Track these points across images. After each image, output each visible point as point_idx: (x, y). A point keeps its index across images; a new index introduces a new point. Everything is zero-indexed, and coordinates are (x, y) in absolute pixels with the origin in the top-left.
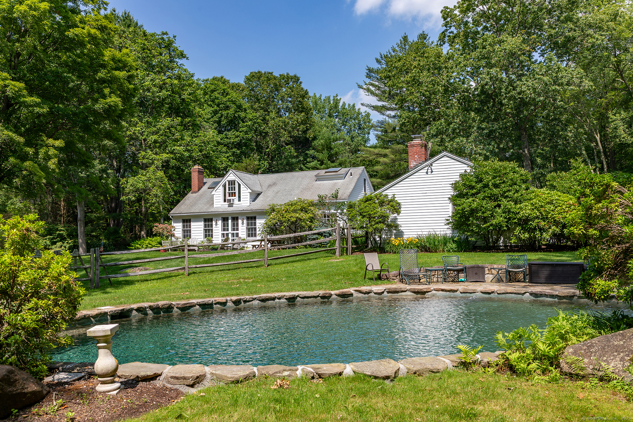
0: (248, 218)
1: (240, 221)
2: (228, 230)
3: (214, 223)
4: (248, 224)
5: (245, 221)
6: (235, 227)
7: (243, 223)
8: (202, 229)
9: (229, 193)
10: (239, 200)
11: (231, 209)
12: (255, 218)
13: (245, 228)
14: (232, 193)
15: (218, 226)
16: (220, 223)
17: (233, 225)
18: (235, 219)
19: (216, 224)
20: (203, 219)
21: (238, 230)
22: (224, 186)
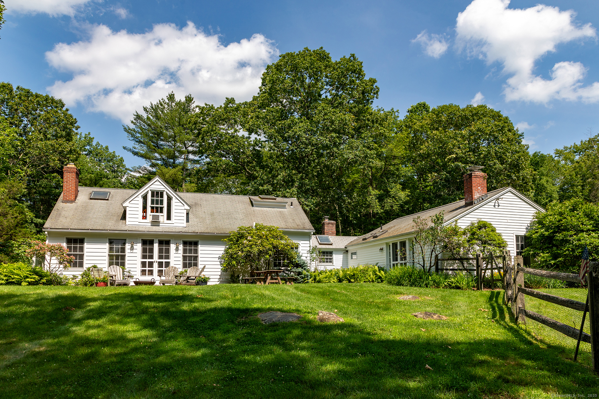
0: (185, 243)
1: (173, 247)
2: (151, 257)
3: (128, 246)
4: (185, 251)
5: (181, 247)
6: (165, 254)
7: (177, 249)
8: (107, 254)
9: (152, 208)
10: (169, 218)
11: (155, 229)
12: (196, 244)
13: (181, 255)
14: (157, 208)
15: (134, 251)
16: (139, 247)
17: (160, 251)
18: (165, 243)
19: (132, 248)
20: (108, 241)
21: (168, 257)
22: (145, 198)
